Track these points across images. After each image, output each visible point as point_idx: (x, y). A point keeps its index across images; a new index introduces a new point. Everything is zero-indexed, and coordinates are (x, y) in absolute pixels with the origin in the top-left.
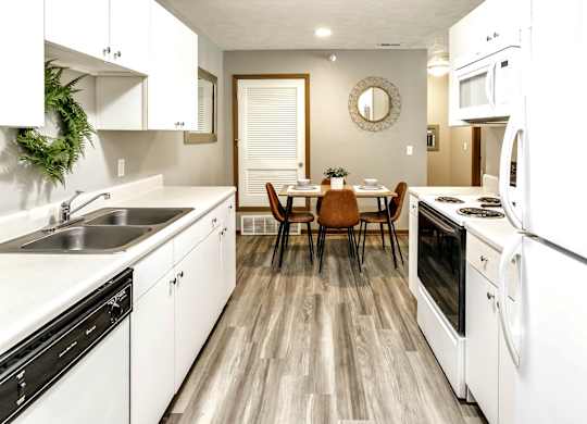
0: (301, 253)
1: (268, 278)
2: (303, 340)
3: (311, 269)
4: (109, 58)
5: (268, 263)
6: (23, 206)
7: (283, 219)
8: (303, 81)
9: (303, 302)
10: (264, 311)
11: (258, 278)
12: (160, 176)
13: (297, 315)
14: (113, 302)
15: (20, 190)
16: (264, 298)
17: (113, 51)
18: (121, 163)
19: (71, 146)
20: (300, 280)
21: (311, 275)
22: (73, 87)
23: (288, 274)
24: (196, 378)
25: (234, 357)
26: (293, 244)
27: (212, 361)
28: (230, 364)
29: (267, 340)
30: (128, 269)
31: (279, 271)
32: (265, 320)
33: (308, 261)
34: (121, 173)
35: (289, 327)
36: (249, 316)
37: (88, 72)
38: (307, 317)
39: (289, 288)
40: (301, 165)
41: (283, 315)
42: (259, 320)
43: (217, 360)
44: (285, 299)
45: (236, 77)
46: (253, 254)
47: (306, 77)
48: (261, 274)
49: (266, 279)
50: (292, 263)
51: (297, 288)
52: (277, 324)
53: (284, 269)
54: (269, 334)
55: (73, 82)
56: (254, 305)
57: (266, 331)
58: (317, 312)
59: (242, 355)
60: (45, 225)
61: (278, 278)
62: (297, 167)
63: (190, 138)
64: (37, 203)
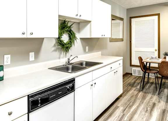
0: (154, 85)
1: (137, 92)
2: (142, 118)
3: (155, 93)
4: (78, 17)
5: (138, 87)
6: (59, 58)
7: (144, 71)
8: (157, 17)
9: (148, 104)
10: (131, 104)
11: (133, 91)
12: (100, 52)
13: (144, 109)
14: (68, 87)
15: (59, 54)
16: (133, 99)
17: (79, 15)
18: (87, 48)
19: (71, 43)
20: (149, 96)
21: (155, 95)
22: (72, 26)
23: (145, 93)
24: (102, 119)
25: (116, 116)
26: (151, 81)
27: (109, 115)
28: (114, 118)
29: (129, 114)
30: (74, 78)
31: (142, 91)
32: (131, 107)
33: (155, 89)
34: (87, 51)
35: (139, 112)
36: (126, 104)
37: (75, 21)
38: (147, 110)
39: (144, 98)
40: (156, 50)
41: (138, 107)
42: (128, 106)
43: (110, 115)
44: (141, 102)
45: (131, 18)
46: (134, 82)
47: (159, 15)
48: (135, 91)
49: (136, 92)
50: (148, 88)
51: (147, 99)
52: (134, 110)
53: (144, 90)
54: (130, 112)
55: (72, 25)
56: (129, 101)
57: (130, 111)
58: (152, 110)
59: (118, 117)
60: (64, 63)
61: (141, 93)
62: (154, 51)
63: (112, 40)
64: (63, 58)
